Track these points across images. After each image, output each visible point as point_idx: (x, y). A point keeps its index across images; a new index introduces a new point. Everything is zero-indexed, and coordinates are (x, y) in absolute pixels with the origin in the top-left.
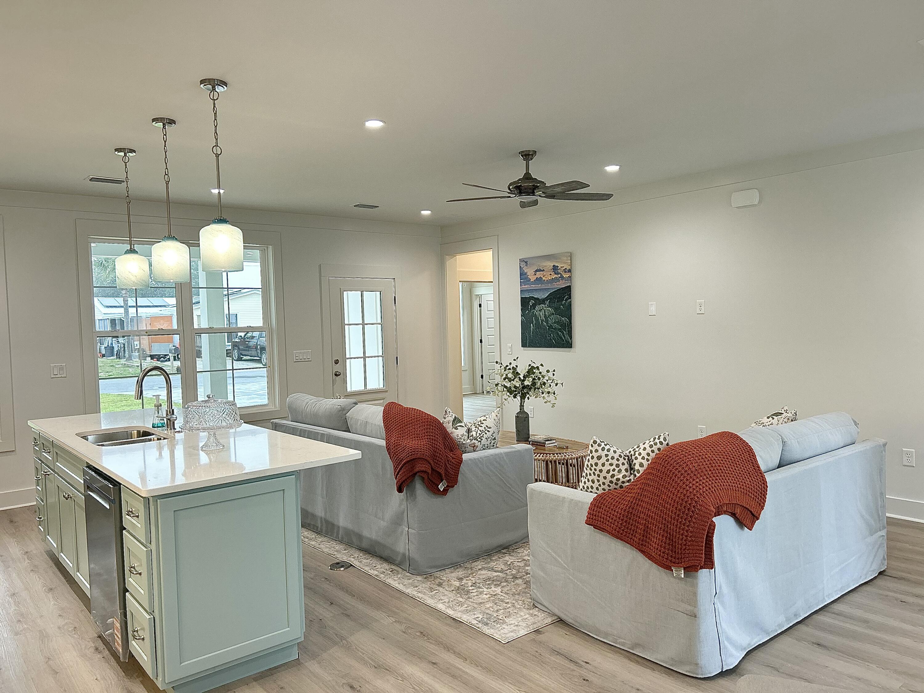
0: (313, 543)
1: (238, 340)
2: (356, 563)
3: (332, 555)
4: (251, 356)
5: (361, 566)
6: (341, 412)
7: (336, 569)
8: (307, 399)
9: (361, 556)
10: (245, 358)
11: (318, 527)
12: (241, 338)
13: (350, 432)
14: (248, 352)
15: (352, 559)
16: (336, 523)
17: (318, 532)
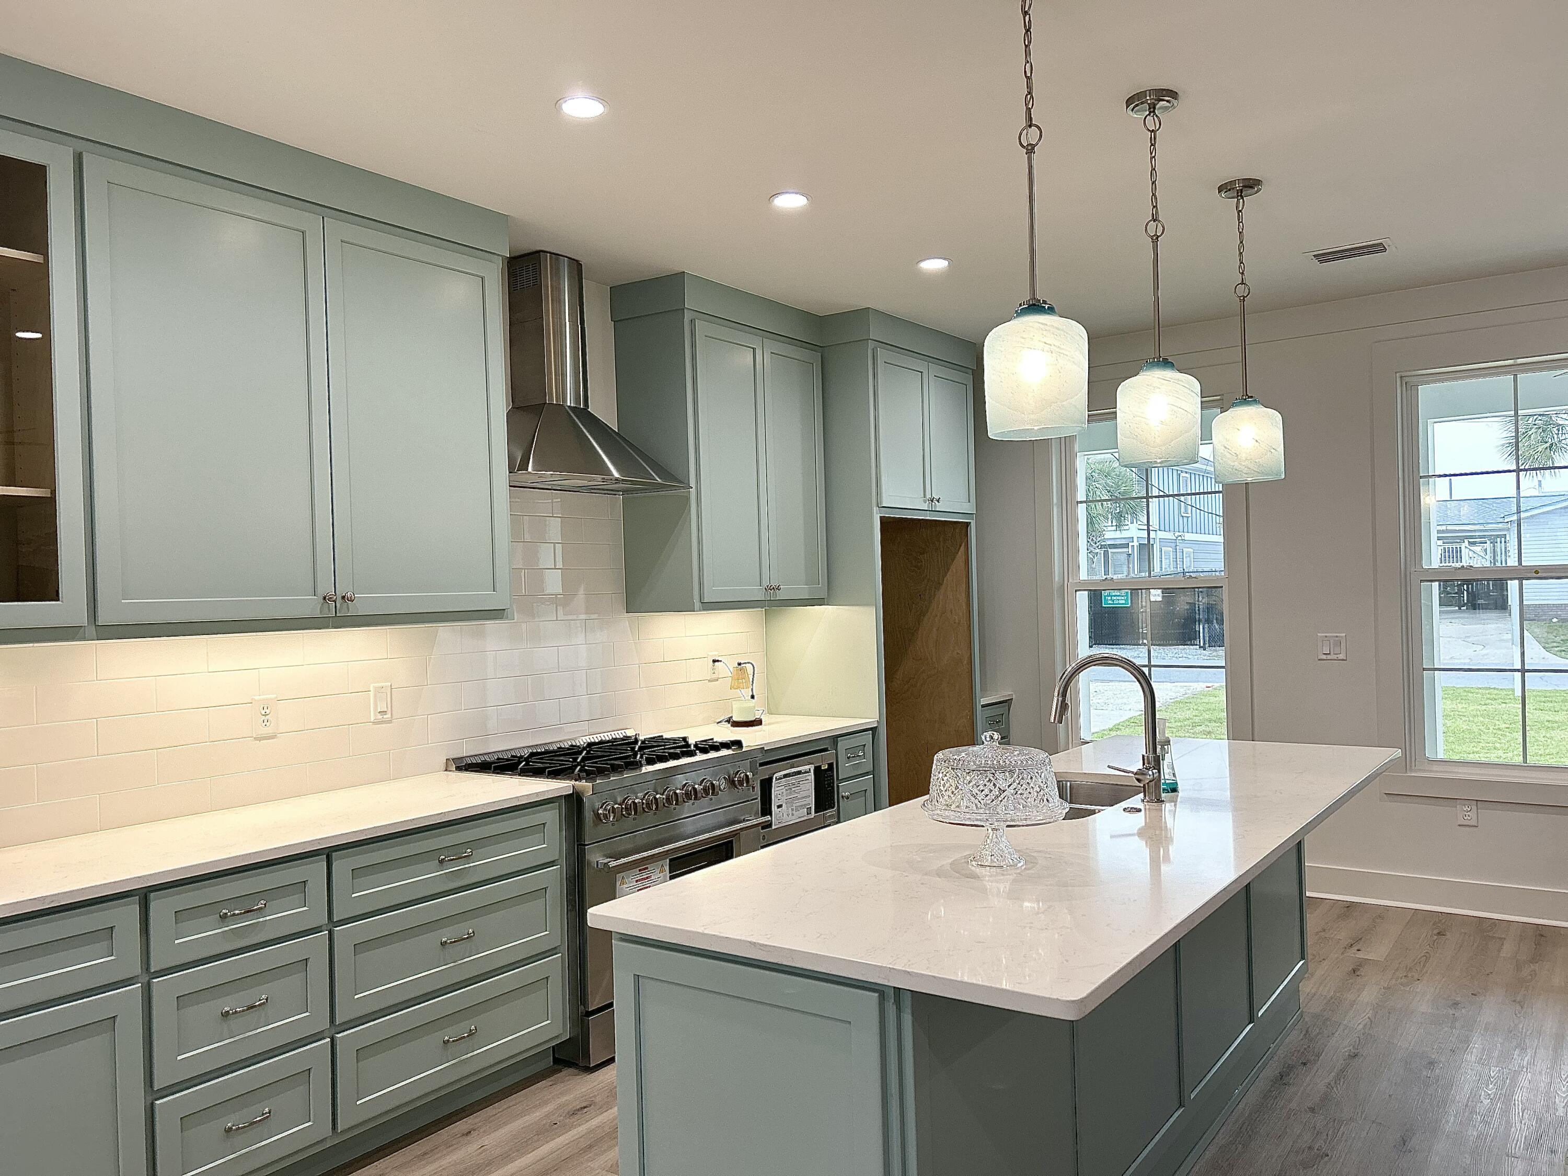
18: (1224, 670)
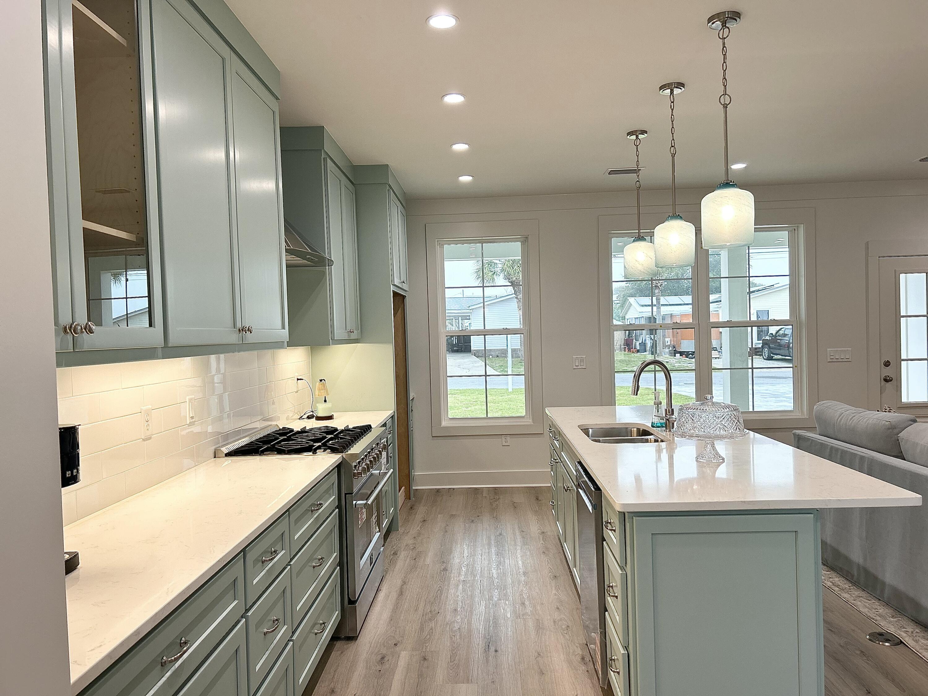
0: (846, 595)
1: (768, 338)
2: (908, 640)
3: (873, 619)
4: (782, 356)
5: (917, 647)
6: (891, 430)
7: (877, 642)
8: (842, 408)
9: (917, 632)
10: (776, 357)
11: (853, 576)
12: (772, 336)
13: (905, 460)
14: (780, 351)
15: (902, 633)
16: (880, 577)
17: (855, 583)
18: (524, 376)
